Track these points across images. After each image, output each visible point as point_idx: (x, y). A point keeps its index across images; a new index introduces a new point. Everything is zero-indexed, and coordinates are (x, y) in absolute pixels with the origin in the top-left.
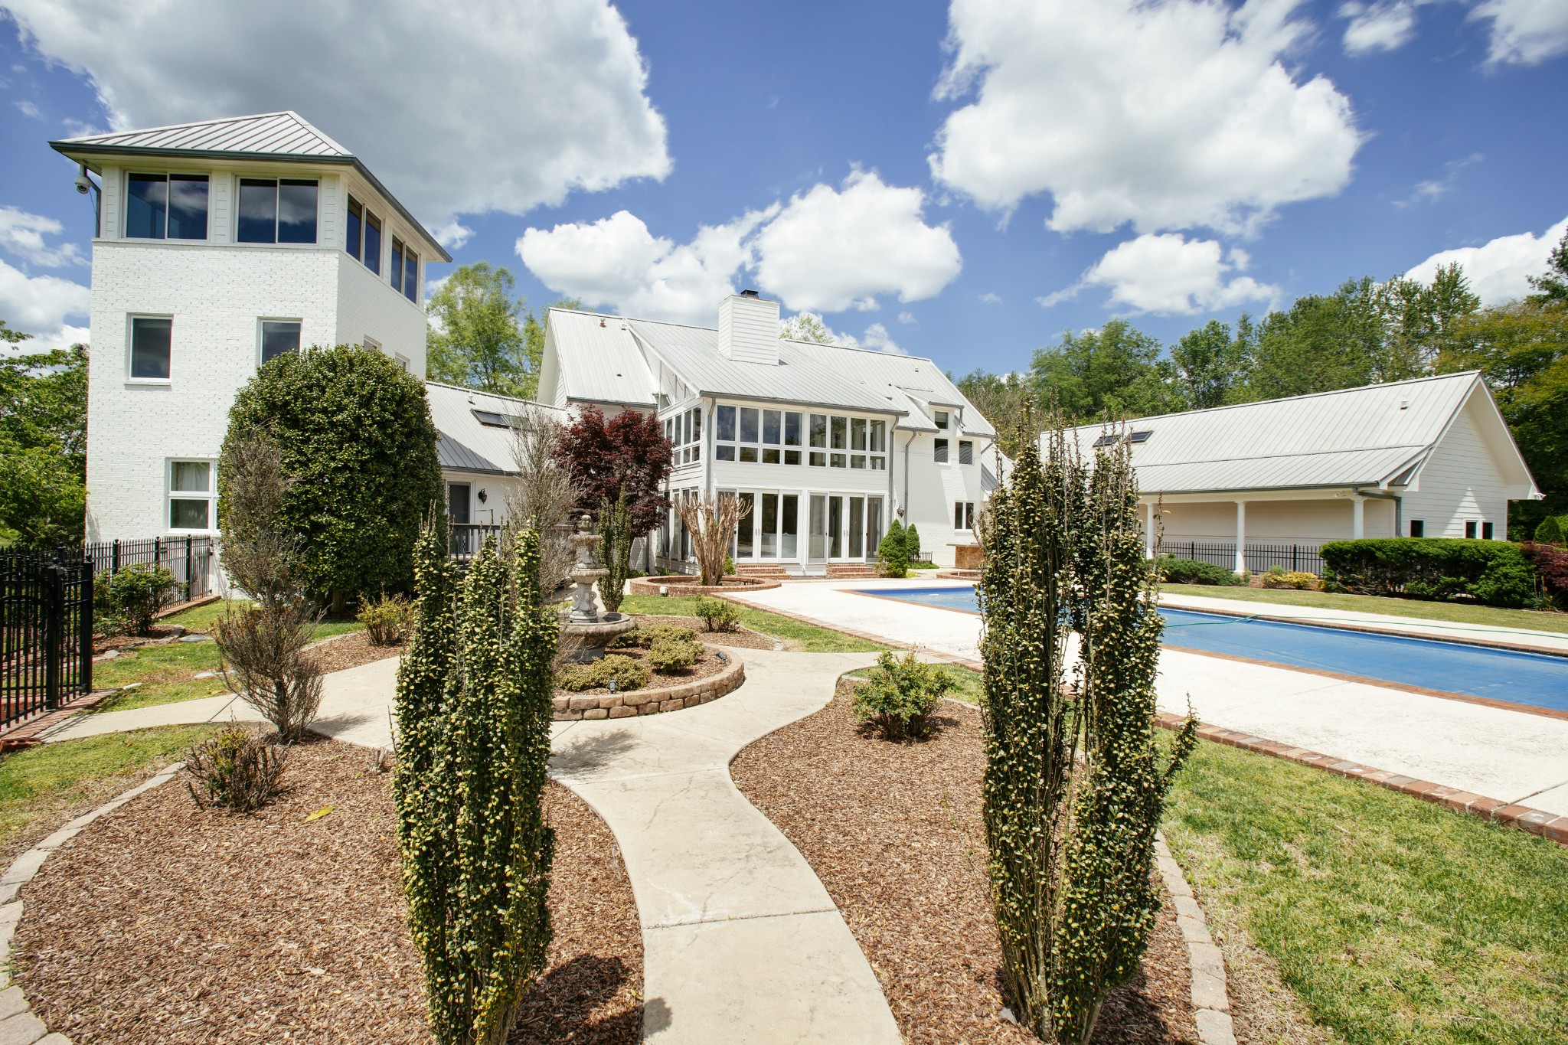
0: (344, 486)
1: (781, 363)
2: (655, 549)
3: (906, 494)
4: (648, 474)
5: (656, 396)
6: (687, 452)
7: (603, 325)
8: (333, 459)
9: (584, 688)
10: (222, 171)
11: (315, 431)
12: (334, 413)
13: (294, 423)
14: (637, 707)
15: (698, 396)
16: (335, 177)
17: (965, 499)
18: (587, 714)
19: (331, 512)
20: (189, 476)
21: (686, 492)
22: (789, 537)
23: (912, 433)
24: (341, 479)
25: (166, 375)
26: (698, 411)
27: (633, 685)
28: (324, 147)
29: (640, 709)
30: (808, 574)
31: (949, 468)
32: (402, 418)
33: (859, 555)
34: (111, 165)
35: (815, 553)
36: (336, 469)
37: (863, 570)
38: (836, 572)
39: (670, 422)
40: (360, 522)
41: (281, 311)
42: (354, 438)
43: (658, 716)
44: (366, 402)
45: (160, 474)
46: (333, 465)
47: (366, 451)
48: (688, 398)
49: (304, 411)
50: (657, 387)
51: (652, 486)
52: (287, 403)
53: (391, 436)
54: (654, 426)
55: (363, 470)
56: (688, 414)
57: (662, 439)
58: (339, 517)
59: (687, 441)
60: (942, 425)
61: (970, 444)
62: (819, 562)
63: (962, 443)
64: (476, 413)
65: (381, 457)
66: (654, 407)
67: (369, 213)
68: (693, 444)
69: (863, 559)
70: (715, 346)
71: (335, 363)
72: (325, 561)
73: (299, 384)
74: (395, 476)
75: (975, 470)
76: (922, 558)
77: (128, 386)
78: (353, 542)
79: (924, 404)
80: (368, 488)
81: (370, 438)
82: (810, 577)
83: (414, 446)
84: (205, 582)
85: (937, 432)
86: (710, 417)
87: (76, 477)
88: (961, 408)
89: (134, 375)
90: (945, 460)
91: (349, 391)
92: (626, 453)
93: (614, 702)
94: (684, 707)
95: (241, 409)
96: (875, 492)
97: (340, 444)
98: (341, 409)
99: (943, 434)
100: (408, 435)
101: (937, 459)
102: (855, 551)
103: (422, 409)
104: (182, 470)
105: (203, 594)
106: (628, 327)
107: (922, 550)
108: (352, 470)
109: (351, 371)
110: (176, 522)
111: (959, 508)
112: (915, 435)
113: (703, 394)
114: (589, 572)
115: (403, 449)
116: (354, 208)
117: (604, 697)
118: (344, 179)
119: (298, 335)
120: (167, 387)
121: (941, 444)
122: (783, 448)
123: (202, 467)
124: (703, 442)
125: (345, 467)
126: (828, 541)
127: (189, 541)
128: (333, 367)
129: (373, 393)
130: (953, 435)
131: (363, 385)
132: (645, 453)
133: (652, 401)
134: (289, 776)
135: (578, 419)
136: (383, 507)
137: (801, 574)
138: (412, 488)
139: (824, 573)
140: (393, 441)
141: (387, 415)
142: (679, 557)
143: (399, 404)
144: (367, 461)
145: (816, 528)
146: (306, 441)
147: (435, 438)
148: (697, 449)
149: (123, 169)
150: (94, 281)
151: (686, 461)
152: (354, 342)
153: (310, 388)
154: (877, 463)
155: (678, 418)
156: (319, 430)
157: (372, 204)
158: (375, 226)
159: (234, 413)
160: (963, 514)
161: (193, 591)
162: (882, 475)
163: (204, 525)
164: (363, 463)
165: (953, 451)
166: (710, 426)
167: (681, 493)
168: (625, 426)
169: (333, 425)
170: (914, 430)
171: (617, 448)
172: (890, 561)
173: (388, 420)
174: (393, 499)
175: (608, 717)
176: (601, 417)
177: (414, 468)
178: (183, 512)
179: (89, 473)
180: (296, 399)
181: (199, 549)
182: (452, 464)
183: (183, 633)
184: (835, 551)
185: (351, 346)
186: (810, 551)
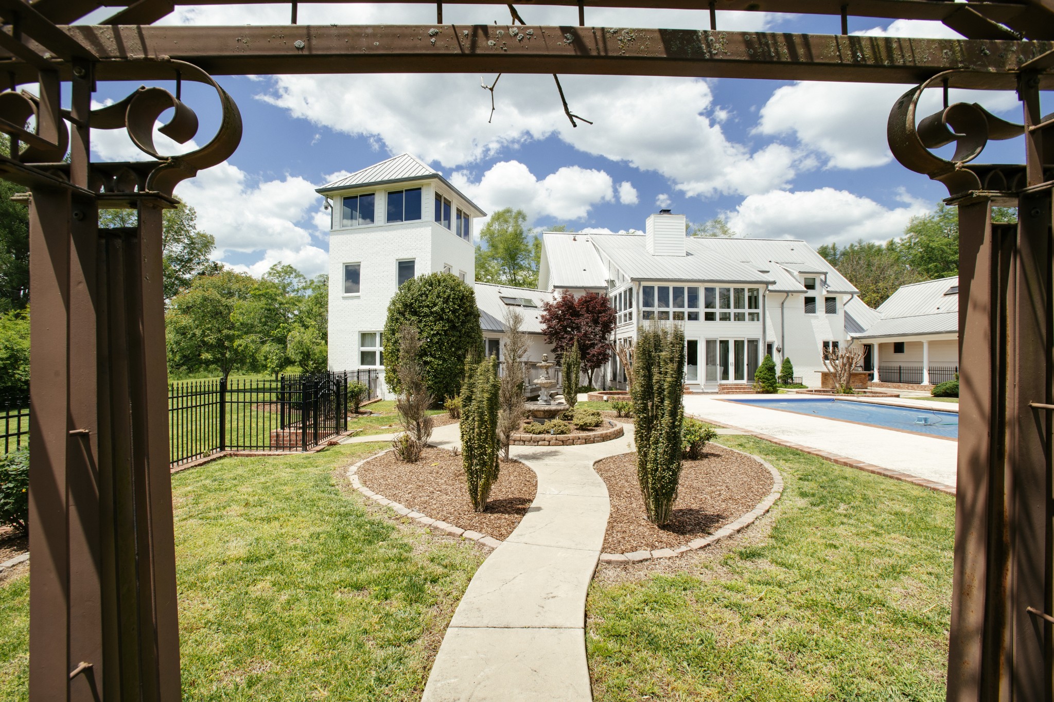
0: (437, 343)
1: (688, 254)
2: (609, 376)
3: (783, 337)
4: (601, 330)
5: (607, 281)
6: (625, 315)
7: (575, 240)
8: (432, 330)
9: (540, 433)
10: (380, 190)
11: (424, 317)
12: (432, 307)
13: (415, 313)
14: (563, 441)
15: (630, 281)
16: (429, 184)
17: (831, 339)
18: (540, 443)
19: (432, 355)
20: (368, 340)
21: (625, 340)
22: (692, 367)
23: (786, 294)
24: (436, 339)
25: (358, 291)
26: (631, 290)
27: (562, 432)
28: (424, 170)
29: (564, 443)
30: (705, 391)
31: (817, 317)
32: (463, 307)
33: (742, 378)
34: (337, 195)
35: (710, 377)
36: (434, 334)
37: (744, 388)
38: (725, 390)
39: (616, 297)
40: (444, 360)
41: (406, 256)
42: (442, 319)
43: (573, 446)
44: (446, 301)
45: (357, 339)
46: (432, 332)
47: (447, 325)
48: (625, 283)
49: (419, 307)
50: (608, 276)
51: (604, 338)
52: (412, 304)
53: (458, 317)
54: (605, 301)
55: (446, 335)
56: (625, 292)
57: (610, 309)
58: (435, 358)
59: (625, 309)
60: (810, 286)
61: (834, 299)
62: (713, 383)
63: (827, 299)
64: (502, 298)
65: (453, 327)
66: (606, 288)
67: (445, 198)
68: (628, 310)
69: (745, 381)
70: (644, 246)
71: (432, 282)
72: (429, 380)
73: (417, 294)
74: (460, 337)
75: (839, 318)
76: (796, 381)
77: (344, 298)
78: (441, 370)
79: (796, 273)
80: (448, 344)
81: (448, 319)
82: (707, 393)
83: (469, 321)
84: (376, 391)
85: (806, 292)
86: (638, 293)
87: (323, 342)
88: (825, 274)
89: (346, 292)
90: (813, 311)
91: (438, 296)
92: (588, 318)
93: (552, 438)
94: (586, 443)
95: (392, 307)
96: (753, 336)
97: (435, 322)
98: (435, 305)
99: (811, 293)
100: (466, 316)
101: (807, 311)
102: (739, 375)
103: (472, 301)
104: (365, 337)
105: (374, 397)
106: (590, 240)
107: (794, 375)
108: (440, 335)
109: (439, 285)
110: (363, 363)
111: (826, 344)
112: (788, 296)
113: (633, 280)
114: (546, 381)
115: (463, 323)
116: (438, 197)
117: (547, 436)
118: (433, 185)
119: (414, 266)
120: (358, 297)
121: (810, 301)
122: (686, 310)
123: (373, 335)
124: (634, 309)
125: (438, 333)
126: (719, 369)
127: (369, 371)
128: (431, 285)
129: (449, 296)
130: (819, 294)
131: (445, 292)
132: (598, 317)
133: (605, 284)
134: (423, 455)
135: (559, 300)
136: (455, 352)
137: (701, 391)
138: (468, 343)
139: (717, 390)
140: (459, 319)
141: (456, 307)
142: (623, 381)
143: (461, 300)
144: (447, 330)
145: (710, 360)
146: (420, 322)
147: (479, 316)
148: (630, 314)
149: (341, 196)
150: (331, 249)
151: (625, 321)
152: (440, 270)
153: (421, 295)
154: (754, 317)
155: (620, 294)
156: (426, 315)
157: (446, 194)
158: (448, 204)
159: (389, 309)
160: (830, 349)
161: (372, 395)
162: (758, 325)
163: (374, 364)
164: (445, 331)
165: (820, 304)
166: (638, 298)
167: (622, 341)
168: (586, 302)
169: (432, 313)
170: (787, 292)
171: (583, 315)
172: (764, 382)
173: (457, 309)
174: (460, 348)
175: (549, 445)
176: (573, 297)
177: (469, 332)
178: (366, 357)
179: (329, 340)
180: (416, 301)
181: (373, 375)
182: (490, 328)
183: (371, 413)
184: (725, 375)
185: (439, 273)
186: (707, 376)
